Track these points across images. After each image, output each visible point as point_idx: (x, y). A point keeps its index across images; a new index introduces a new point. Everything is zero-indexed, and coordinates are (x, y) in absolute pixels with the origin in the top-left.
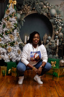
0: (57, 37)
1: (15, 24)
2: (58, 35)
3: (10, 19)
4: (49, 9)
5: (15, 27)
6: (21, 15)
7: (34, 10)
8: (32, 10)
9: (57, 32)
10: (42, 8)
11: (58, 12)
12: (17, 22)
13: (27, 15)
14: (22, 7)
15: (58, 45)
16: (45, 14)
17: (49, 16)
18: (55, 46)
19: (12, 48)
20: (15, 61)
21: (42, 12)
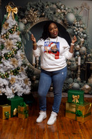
0: (78, 53)
1: (18, 43)
2: (79, 51)
3: (10, 36)
4: (64, 15)
5: (18, 46)
6: (25, 24)
7: (44, 16)
8: (41, 16)
9: (78, 46)
10: (54, 13)
11: (77, 18)
12: (20, 39)
13: (34, 24)
14: (27, 13)
15: (79, 64)
16: (59, 21)
17: (65, 24)
18: (75, 65)
19: (16, 77)
20: (21, 94)
21: (55, 19)
